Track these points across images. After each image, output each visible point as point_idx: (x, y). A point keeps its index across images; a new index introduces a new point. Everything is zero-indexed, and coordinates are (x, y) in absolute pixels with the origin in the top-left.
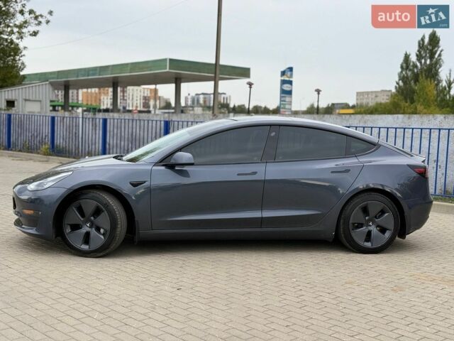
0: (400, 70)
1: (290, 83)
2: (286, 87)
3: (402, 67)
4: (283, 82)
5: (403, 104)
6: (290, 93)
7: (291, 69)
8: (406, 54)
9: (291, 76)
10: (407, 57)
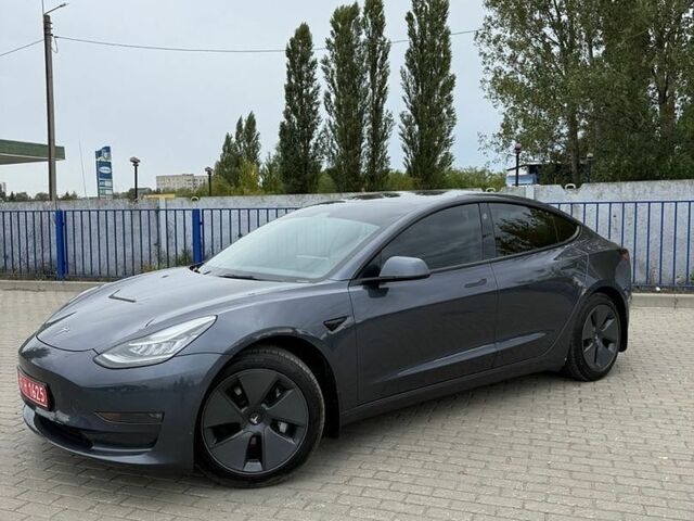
0: (222, 152)
1: (109, 165)
2: (104, 170)
3: (224, 150)
4: (100, 164)
5: (228, 187)
6: (109, 176)
7: (108, 149)
8: (227, 137)
9: (109, 156)
10: (228, 139)
